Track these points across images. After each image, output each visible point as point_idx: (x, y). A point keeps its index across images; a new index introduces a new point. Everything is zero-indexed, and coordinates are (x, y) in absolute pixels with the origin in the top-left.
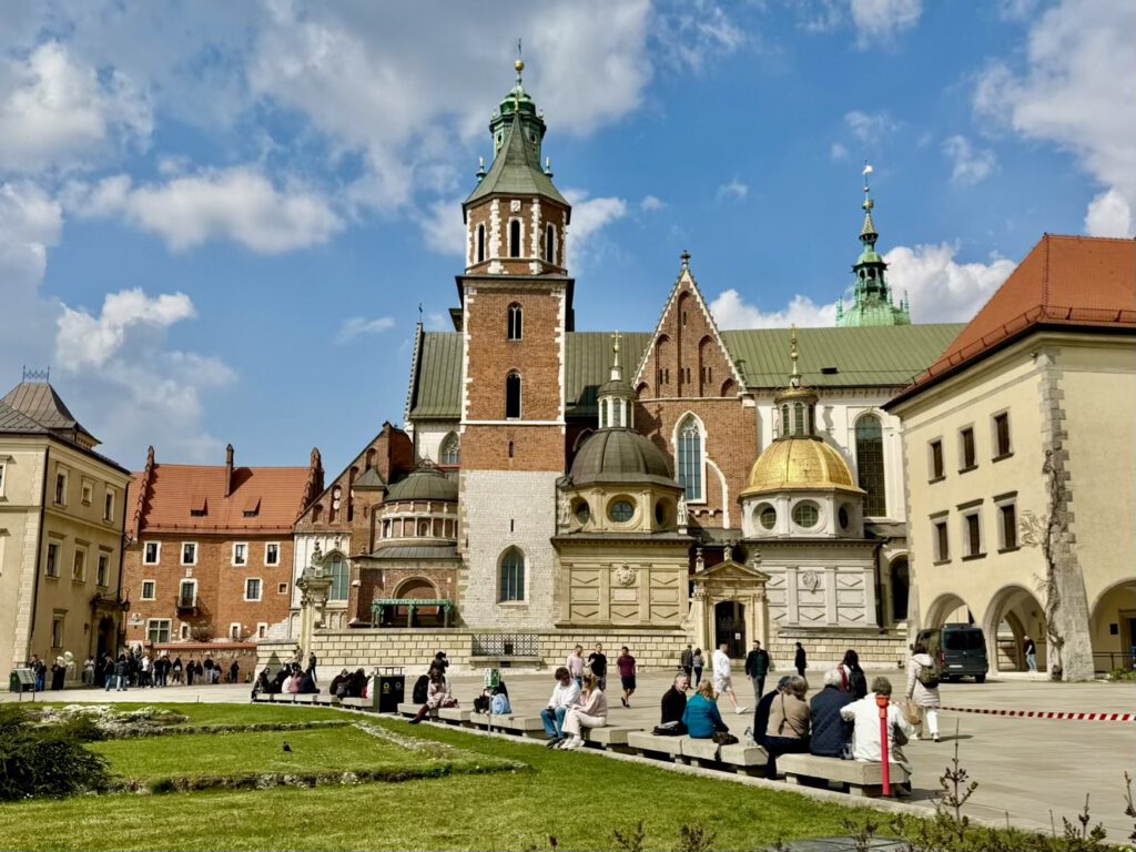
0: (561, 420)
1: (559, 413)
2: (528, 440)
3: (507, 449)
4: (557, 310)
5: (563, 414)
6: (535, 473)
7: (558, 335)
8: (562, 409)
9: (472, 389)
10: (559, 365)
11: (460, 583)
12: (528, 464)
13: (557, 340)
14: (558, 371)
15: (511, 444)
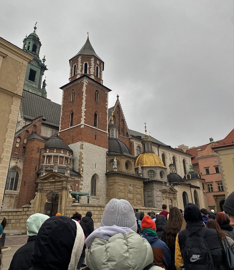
0: (107, 132)
1: (107, 129)
2: (100, 136)
6: (101, 148)
9: (86, 113)
11: (80, 186)
12: (100, 144)
15: (96, 136)
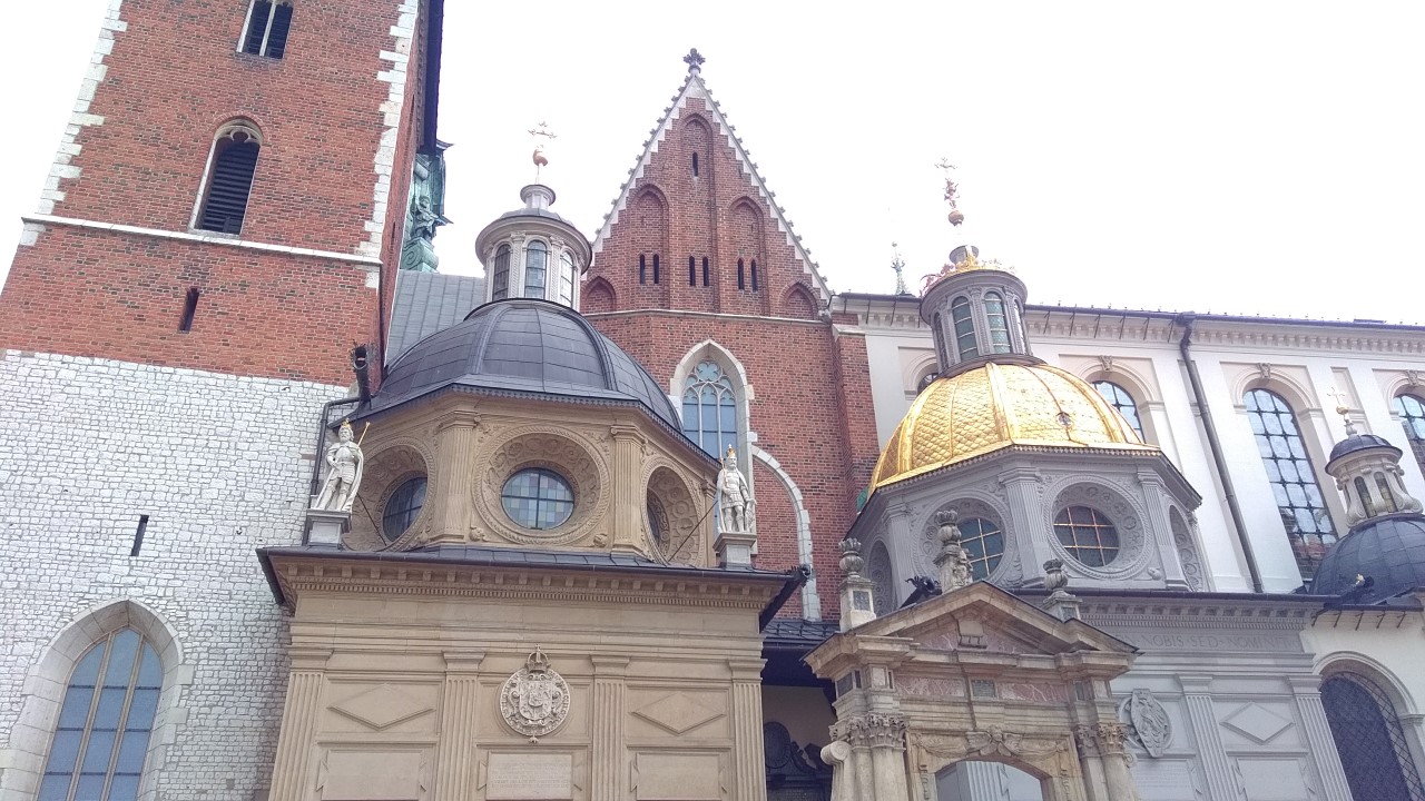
0: (371, 252)
1: (367, 237)
2: (254, 291)
3: (178, 305)
4: (394, 18)
5: (377, 238)
6: (259, 383)
7: (389, 66)
8: (376, 227)
9: (94, 142)
10: (381, 128)
12: (240, 353)
13: (382, 76)
14: (376, 140)
15: (193, 298)
